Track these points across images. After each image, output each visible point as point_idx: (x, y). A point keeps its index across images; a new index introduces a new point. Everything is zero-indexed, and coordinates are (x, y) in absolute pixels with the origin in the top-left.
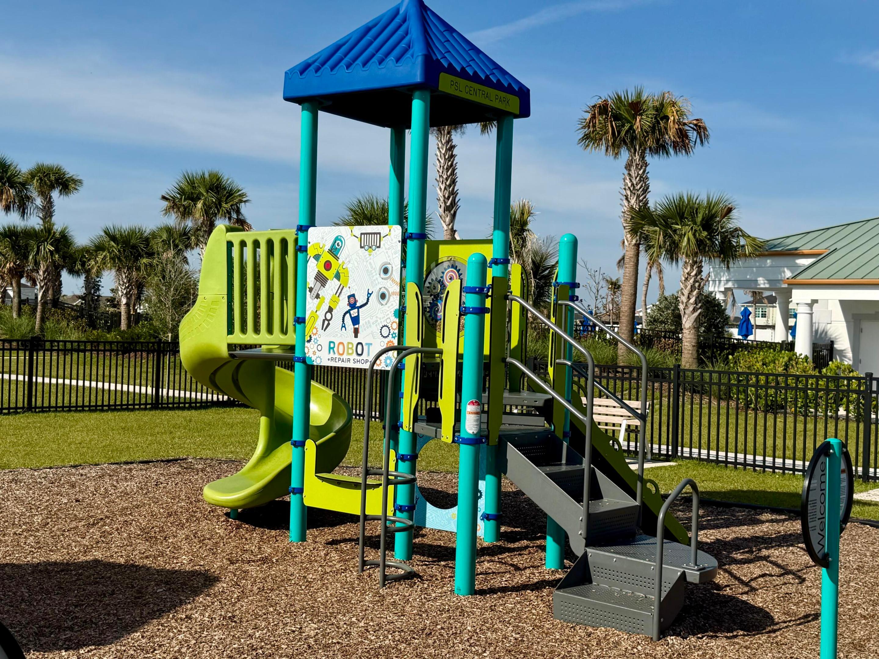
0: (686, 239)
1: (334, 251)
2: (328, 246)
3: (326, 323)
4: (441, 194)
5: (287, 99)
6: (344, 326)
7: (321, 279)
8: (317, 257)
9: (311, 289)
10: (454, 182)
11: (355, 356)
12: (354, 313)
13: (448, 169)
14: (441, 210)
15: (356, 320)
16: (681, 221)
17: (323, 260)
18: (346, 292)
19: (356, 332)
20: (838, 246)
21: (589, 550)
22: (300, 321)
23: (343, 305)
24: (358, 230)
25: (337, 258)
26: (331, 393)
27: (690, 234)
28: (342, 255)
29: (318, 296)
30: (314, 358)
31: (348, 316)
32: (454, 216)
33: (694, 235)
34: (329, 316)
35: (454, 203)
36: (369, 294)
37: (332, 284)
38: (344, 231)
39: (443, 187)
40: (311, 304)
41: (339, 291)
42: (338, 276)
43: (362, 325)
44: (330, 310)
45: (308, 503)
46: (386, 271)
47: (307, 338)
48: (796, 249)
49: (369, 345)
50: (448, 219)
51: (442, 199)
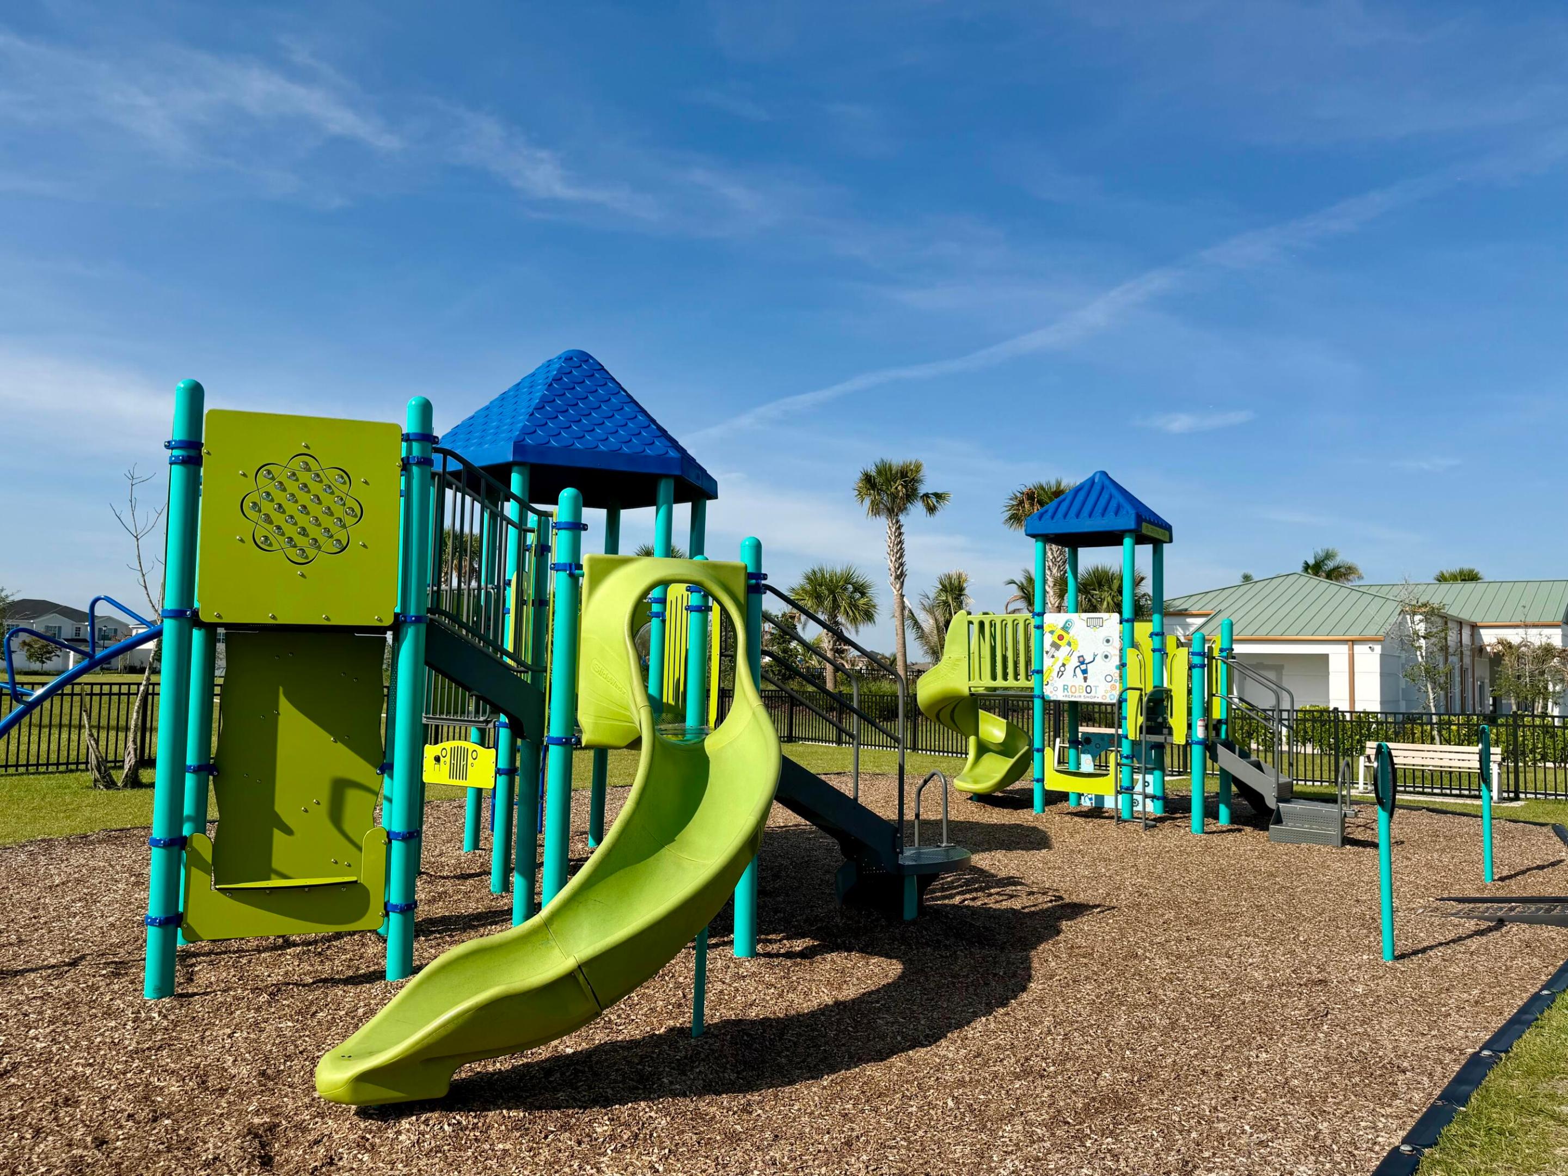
0: (1105, 603)
1: (1065, 628)
2: (1061, 625)
3: (1060, 674)
4: (892, 565)
5: (1027, 535)
6: (1075, 675)
7: (1056, 646)
8: (1052, 632)
9: (1047, 652)
10: (901, 556)
11: (1085, 693)
12: (1083, 667)
13: (897, 545)
14: (892, 578)
15: (1085, 672)
16: (1100, 588)
17: (1056, 635)
18: (1076, 655)
19: (1085, 679)
20: (1222, 607)
21: (1281, 805)
22: (1040, 672)
23: (1074, 662)
24: (1085, 616)
25: (1068, 633)
26: (1005, 721)
27: (1109, 599)
28: (1072, 631)
29: (1053, 657)
30: (1051, 695)
31: (1078, 669)
32: (902, 583)
33: (1113, 600)
34: (1062, 669)
35: (902, 574)
36: (1095, 656)
37: (1065, 650)
38: (1074, 617)
39: (893, 560)
40: (1047, 661)
41: (1071, 654)
42: (1069, 644)
43: (1089, 675)
44: (1064, 665)
45: (1047, 787)
46: (1108, 641)
47: (1045, 683)
48: (1186, 610)
49: (1096, 687)
50: (898, 586)
51: (893, 569)
